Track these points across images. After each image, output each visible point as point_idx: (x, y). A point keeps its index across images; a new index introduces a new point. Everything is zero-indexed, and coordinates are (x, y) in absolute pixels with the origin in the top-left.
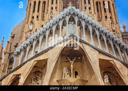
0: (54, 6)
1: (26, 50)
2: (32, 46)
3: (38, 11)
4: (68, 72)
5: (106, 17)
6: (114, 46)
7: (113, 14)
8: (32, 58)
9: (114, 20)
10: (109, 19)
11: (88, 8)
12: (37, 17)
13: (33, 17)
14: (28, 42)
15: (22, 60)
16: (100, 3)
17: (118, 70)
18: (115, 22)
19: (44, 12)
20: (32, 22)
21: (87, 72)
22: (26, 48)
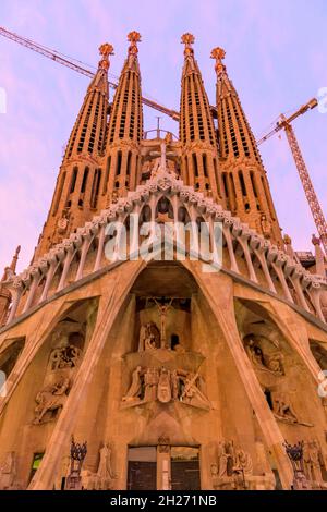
0: (122, 178)
1: (44, 278)
2: (61, 269)
3: (83, 190)
4: (152, 336)
5: (247, 206)
6: (271, 268)
7: (263, 198)
8: (59, 295)
9: (267, 213)
10: (253, 210)
11: (202, 186)
12: (80, 203)
13: (69, 204)
14: (53, 257)
15: (33, 302)
16: (231, 175)
17: (285, 326)
18: (268, 217)
19: (97, 194)
20: (64, 212)
21: (204, 335)
22: (47, 272)
